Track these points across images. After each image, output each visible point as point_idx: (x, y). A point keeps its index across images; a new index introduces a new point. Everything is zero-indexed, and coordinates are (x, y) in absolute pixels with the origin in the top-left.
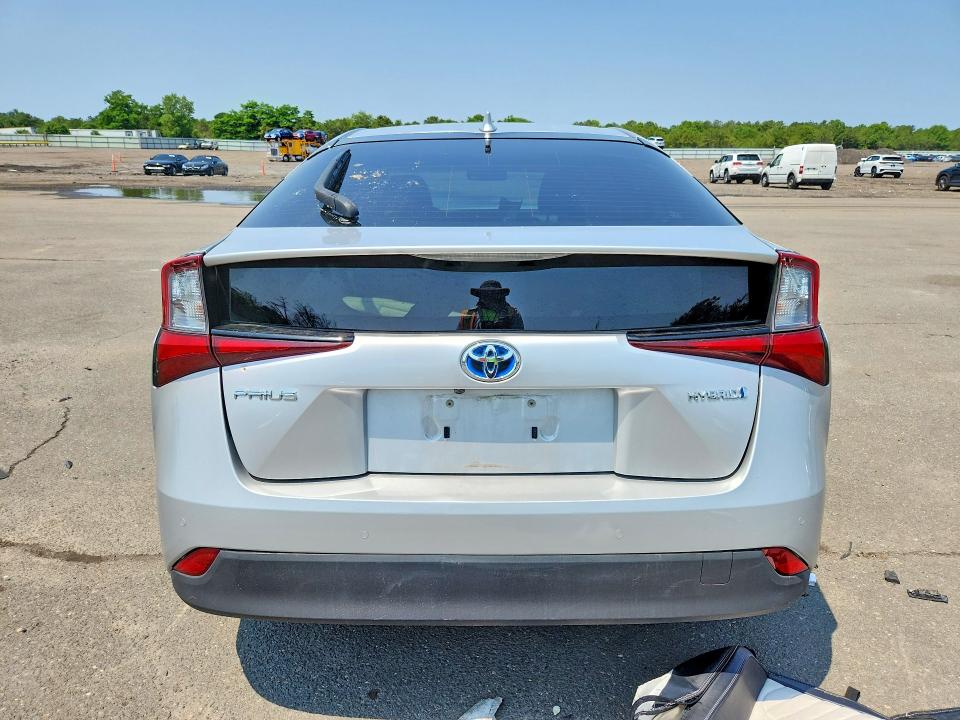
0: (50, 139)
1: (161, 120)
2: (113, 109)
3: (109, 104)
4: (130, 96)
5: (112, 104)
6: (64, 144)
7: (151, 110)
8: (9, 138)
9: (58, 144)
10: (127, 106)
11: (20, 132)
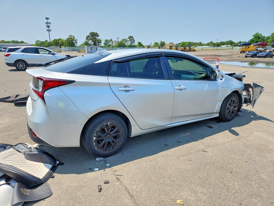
0: (233, 48)
1: (268, 41)
2: (254, 38)
3: (254, 37)
4: (261, 34)
5: (255, 37)
6: (237, 49)
7: (266, 38)
8: (224, 48)
9: (235, 49)
10: (259, 37)
11: (227, 46)
